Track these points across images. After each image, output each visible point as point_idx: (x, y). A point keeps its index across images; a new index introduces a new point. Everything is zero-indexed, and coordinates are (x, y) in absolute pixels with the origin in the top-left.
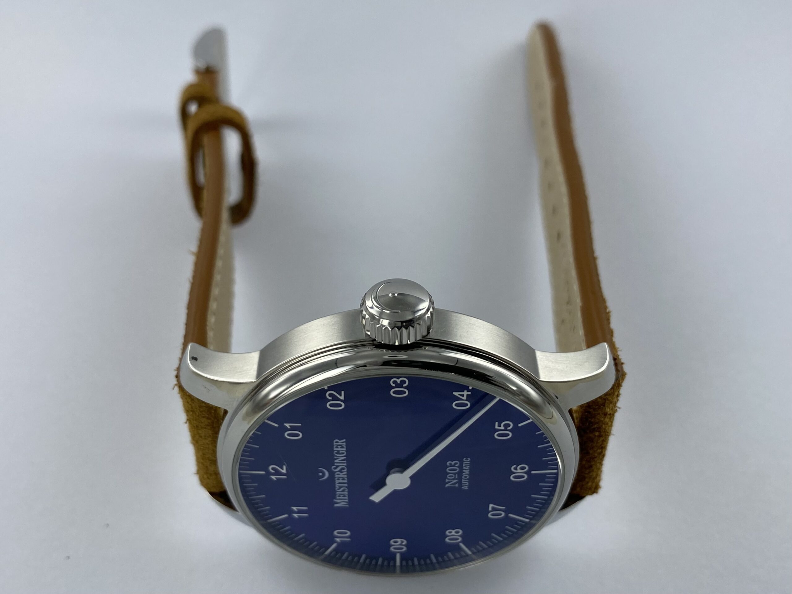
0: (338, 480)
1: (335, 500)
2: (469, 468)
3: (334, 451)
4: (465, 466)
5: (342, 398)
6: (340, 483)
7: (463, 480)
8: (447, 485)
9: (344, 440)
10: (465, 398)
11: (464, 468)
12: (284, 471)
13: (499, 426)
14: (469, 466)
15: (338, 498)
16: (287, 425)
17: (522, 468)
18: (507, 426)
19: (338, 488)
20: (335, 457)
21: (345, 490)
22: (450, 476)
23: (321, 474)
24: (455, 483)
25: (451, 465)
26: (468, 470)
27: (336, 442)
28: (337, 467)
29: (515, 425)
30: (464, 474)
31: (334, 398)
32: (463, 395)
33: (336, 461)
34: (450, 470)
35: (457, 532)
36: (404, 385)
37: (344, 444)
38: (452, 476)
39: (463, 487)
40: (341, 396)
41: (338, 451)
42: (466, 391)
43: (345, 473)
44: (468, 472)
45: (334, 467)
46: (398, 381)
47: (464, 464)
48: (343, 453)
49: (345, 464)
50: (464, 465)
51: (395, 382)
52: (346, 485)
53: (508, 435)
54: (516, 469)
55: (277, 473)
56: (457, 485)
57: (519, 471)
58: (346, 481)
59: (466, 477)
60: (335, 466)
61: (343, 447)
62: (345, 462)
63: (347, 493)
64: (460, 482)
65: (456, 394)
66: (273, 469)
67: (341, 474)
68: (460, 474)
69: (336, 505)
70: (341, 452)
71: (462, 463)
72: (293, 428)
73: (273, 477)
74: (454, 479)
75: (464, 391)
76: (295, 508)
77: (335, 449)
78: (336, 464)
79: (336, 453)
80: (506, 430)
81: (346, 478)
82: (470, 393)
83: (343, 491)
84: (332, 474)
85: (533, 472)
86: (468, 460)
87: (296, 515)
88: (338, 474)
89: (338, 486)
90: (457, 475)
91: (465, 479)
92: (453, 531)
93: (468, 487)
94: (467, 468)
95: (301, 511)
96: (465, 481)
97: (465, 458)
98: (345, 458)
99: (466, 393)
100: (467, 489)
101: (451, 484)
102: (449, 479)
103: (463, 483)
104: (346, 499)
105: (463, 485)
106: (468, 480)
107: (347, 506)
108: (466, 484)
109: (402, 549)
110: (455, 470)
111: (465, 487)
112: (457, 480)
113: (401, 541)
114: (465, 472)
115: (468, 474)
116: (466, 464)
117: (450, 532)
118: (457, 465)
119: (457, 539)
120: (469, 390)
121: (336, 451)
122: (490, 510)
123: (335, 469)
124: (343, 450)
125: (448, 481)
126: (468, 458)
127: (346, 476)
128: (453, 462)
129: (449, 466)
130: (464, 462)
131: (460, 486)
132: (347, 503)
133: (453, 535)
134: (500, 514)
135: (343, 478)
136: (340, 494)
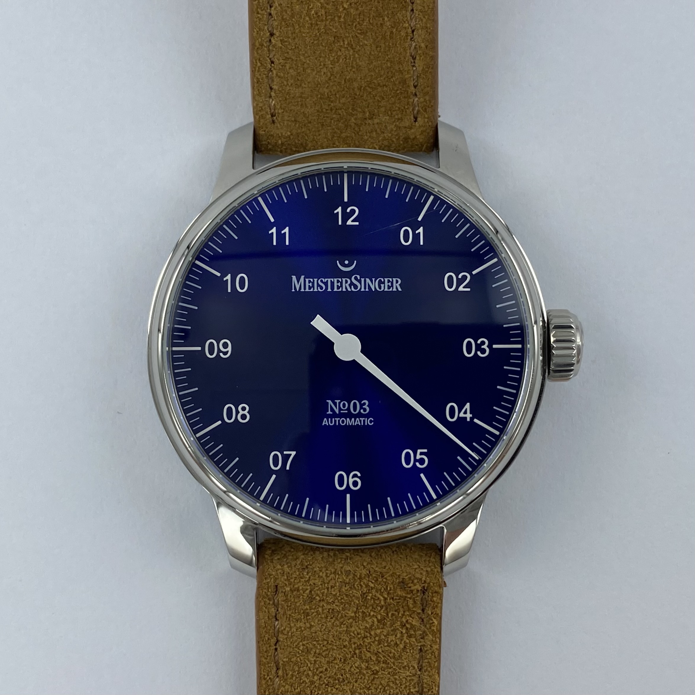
0: (338, 281)
1: (303, 277)
2: (358, 424)
3: (384, 278)
4: (360, 421)
5: (461, 289)
6: (333, 284)
7: (337, 419)
8: (330, 402)
9: (400, 289)
10: (462, 415)
11: (358, 419)
12: (349, 223)
13: (421, 454)
14: (360, 424)
15: (307, 280)
16: (421, 230)
17: (355, 484)
18: (422, 461)
19: (325, 280)
20: (374, 279)
21: (322, 288)
22: (344, 404)
24: (332, 409)
25: (361, 406)
26: (353, 424)
27: (397, 282)
28: (360, 281)
29: (422, 470)
30: (348, 419)
31: (461, 281)
32: (465, 413)
33: (368, 280)
34: (355, 404)
35: (244, 417)
36: (479, 353)
37: (395, 289)
38: (344, 406)
39: (325, 419)
40: (464, 287)
41: (384, 283)
42: (471, 416)
43: (349, 290)
44: (350, 424)
45: (358, 277)
46: (485, 347)
47: (364, 419)
48: (380, 288)
49: (363, 290)
50: (362, 419)
51: (483, 343)
52: (329, 290)
53: (408, 463)
54: (355, 476)
55: (346, 216)
56: (329, 412)
57: (351, 481)
58: (335, 290)
59: (343, 422)
60: (360, 278)
61: (389, 287)
62: (367, 290)
63: (316, 290)
64: (334, 415)
65: (468, 406)
66: (353, 211)
67: (347, 285)
68: (349, 415)
69: (294, 278)
70: (382, 285)
71: (367, 416)
72: (416, 237)
73: (339, 210)
74: (340, 409)
75: (470, 414)
76: (287, 230)
78: (363, 280)
79: (380, 280)
80: (416, 460)
81: (340, 290)
82: (468, 420)
83: (318, 285)
84: (348, 275)
85: (348, 496)
86: (371, 423)
87: (274, 230)
88: (346, 282)
89: (327, 281)
90: (347, 412)
91: (339, 421)
92: (246, 412)
93: (325, 425)
94: (358, 422)
95: (281, 237)
96: (335, 421)
97: (373, 420)
98: (374, 290)
99: (469, 416)
100: (323, 425)
101: (331, 406)
102: (340, 403)
103: (333, 419)
104: (305, 289)
105: (330, 419)
106: (337, 424)
107: (293, 290)
108: (331, 423)
109: (211, 353)
110: (355, 410)
111: (325, 422)
112: (338, 413)
113: (228, 352)
114: (351, 420)
115: (348, 424)
116: (364, 421)
117: (244, 409)
118: (362, 411)
119: (230, 418)
120: (472, 419)
121: (383, 280)
122: (285, 453)
123: (356, 278)
124: (385, 288)
125: (336, 403)
126: (373, 423)
127: (344, 290)
128: (368, 406)
129: (362, 402)
130: (366, 419)
131: (328, 417)
132: (298, 290)
133: (237, 412)
134: (276, 465)
135: (340, 287)
136: (313, 283)
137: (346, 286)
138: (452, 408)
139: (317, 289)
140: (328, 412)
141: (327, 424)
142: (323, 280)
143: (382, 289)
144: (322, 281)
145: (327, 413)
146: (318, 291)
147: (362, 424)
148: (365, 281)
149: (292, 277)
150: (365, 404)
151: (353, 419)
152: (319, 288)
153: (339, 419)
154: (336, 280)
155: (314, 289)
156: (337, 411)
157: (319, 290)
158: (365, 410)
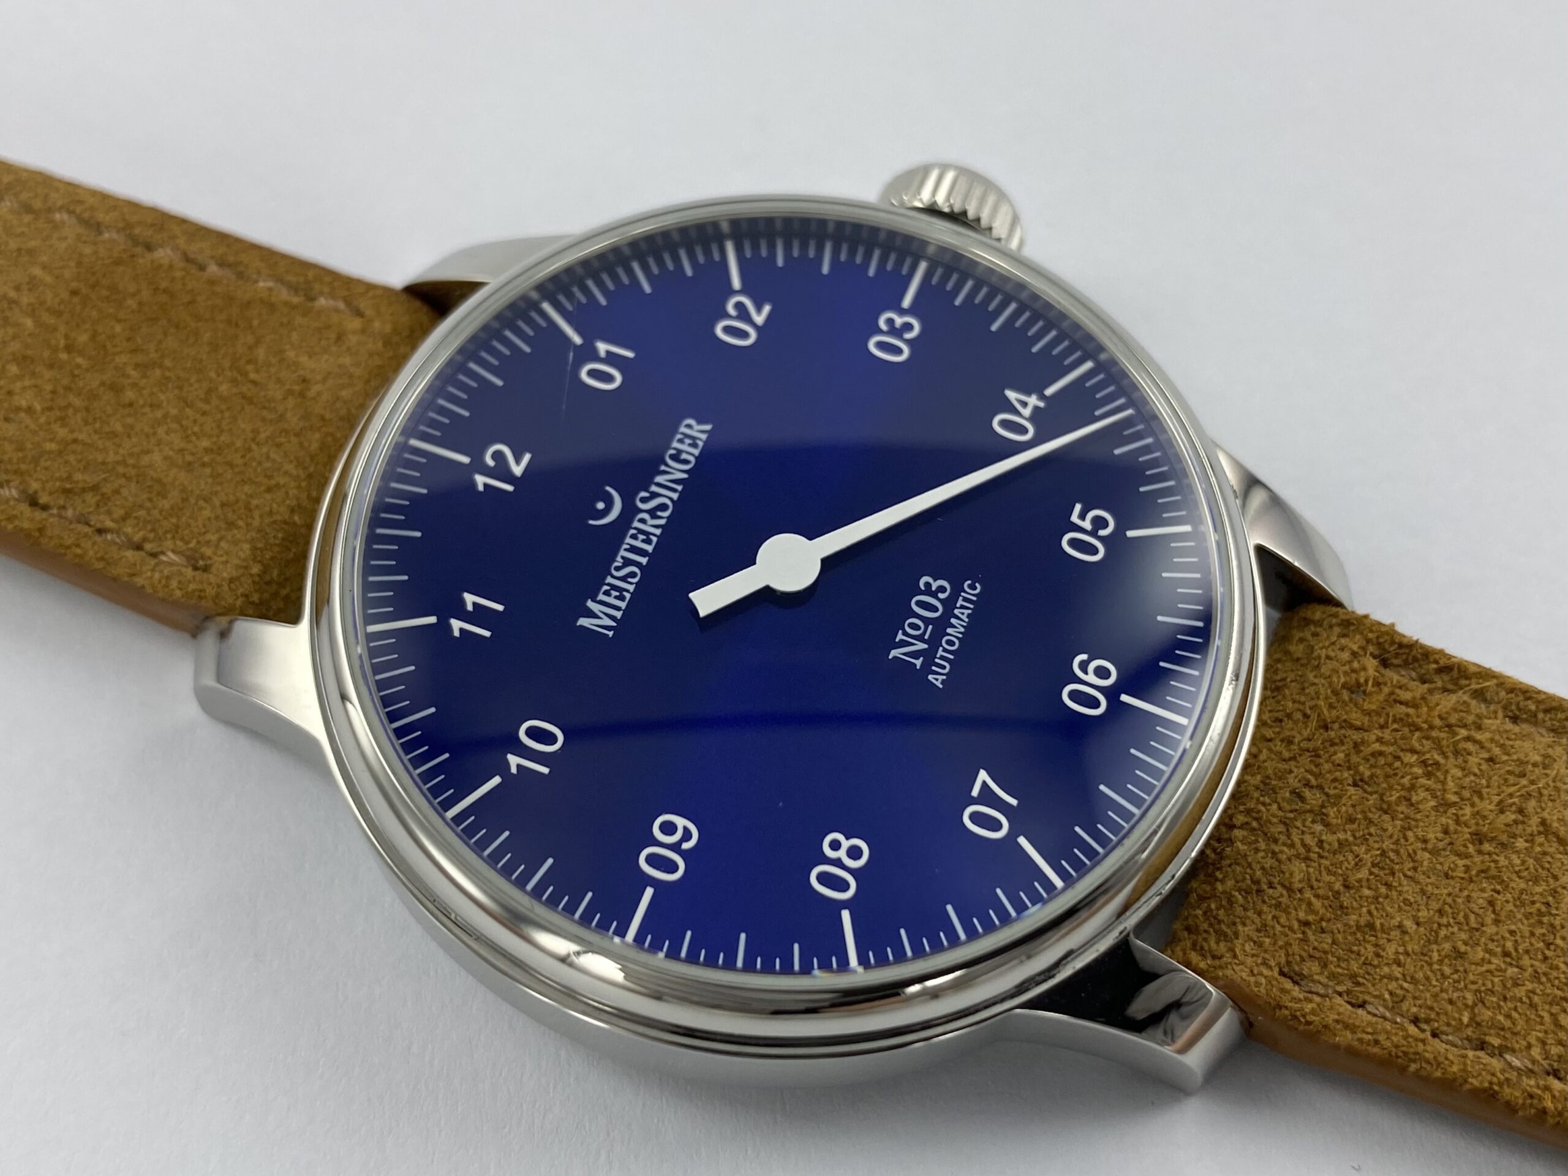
0: (634, 537)
1: (590, 604)
2: (969, 616)
3: (669, 448)
4: (962, 607)
5: (759, 320)
6: (633, 549)
7: (940, 652)
8: (894, 653)
9: (708, 427)
10: (1027, 412)
11: (956, 611)
12: (518, 470)
13: (1082, 517)
14: (970, 611)
15: (601, 597)
16: (602, 347)
18: (1100, 523)
19: (619, 562)
20: (663, 468)
21: (633, 575)
22: (912, 626)
23: (601, 506)
24: (915, 655)
25: (928, 591)
26: (965, 624)
27: (689, 426)
28: (655, 495)
29: (1120, 530)
30: (949, 630)
31: (743, 313)
32: (1025, 404)
33: (659, 479)
34: (920, 604)
35: (855, 853)
36: (908, 336)
37: (704, 437)
38: (916, 627)
39: (930, 677)
40: (759, 314)
41: (680, 452)
42: (1035, 396)
43: (662, 522)
44: (962, 630)
45: (644, 494)
46: (898, 322)
47: (961, 598)
48: (686, 462)
49: (675, 496)
50: (960, 602)
51: (890, 322)
52: (644, 561)
53: (1094, 551)
55: (501, 471)
56: (918, 663)
58: (649, 548)
59: (950, 643)
60: (647, 490)
61: (694, 445)
62: (680, 488)
63: (631, 588)
64: (928, 656)
65: (1012, 395)
66: (498, 455)
67: (651, 522)
68: (941, 625)
69: (583, 622)
70: (684, 456)
71: (957, 590)
72: (612, 359)
73: (480, 480)
74: (920, 638)
75: (1030, 395)
76: (470, 599)
77: (675, 444)
78: (654, 488)
79: (672, 457)
80: (1093, 533)
81: (655, 539)
82: (1041, 404)
83: (623, 579)
84: (630, 511)
85: (1125, 698)
86: (975, 588)
87: (456, 625)
88: (643, 521)
89: (623, 558)
90: (930, 627)
91: (945, 650)
92: (846, 844)
93: (943, 682)
94: (963, 614)
95: (479, 616)
96: (942, 658)
97: (969, 582)
98: (685, 476)
99: (1033, 401)
100: (941, 686)
101: (904, 654)
102: (905, 634)
103: (937, 660)
104: (618, 608)
105: (934, 668)
106: (951, 657)
107: (611, 634)
108: (944, 667)
109: (672, 867)
110: (934, 609)
111: (936, 680)
112: (926, 646)
113: (686, 829)
114: (954, 627)
115: (960, 636)
116: (965, 600)
117: (835, 845)
118: (941, 596)
119: (843, 886)
120: (1042, 397)
121: (672, 452)
122: (975, 792)
123: (644, 500)
124: (691, 454)
125: (901, 640)
126: (977, 585)
127: (658, 532)
128: (935, 580)
129: (923, 588)
130: (962, 594)
131: (927, 668)
132: (615, 624)
133: (838, 863)
134: (996, 826)
135: (648, 537)
136: (614, 587)
137: (653, 526)
138: (1004, 424)
139: (631, 583)
140: (915, 665)
141: (944, 677)
142: (616, 564)
143: (692, 459)
144: (618, 569)
145: (918, 667)
146: (636, 583)
147: (972, 606)
148: (659, 485)
149: (581, 626)
150: (928, 585)
151: (953, 621)
152: (630, 580)
153: (941, 648)
154: (628, 540)
155: (628, 591)
156: (922, 646)
157: (635, 580)
158: (942, 589)
